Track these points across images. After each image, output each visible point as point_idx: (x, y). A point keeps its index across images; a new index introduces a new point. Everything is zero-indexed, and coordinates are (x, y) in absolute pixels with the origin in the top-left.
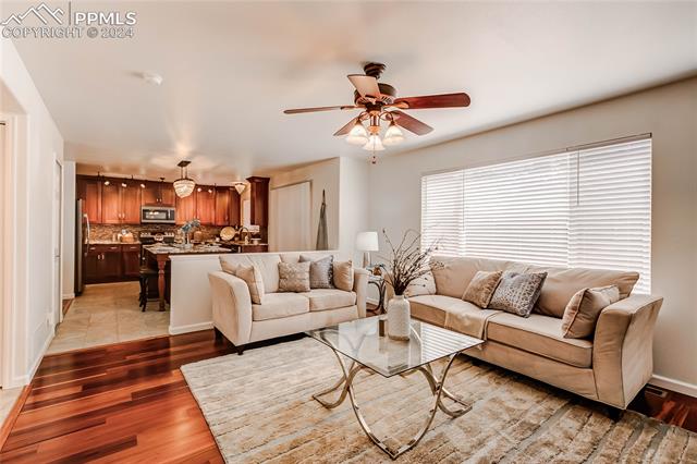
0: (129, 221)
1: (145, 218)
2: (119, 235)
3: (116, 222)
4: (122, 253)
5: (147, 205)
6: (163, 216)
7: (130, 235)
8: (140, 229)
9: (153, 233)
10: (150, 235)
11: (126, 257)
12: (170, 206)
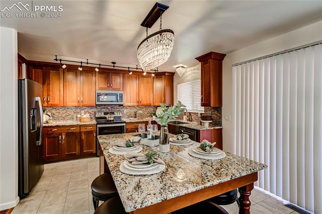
0: (86, 103)
1: (99, 101)
2: (79, 116)
3: (76, 104)
4: (80, 132)
5: (101, 89)
6: (113, 98)
7: (87, 115)
8: (95, 110)
9: (105, 114)
10: (103, 115)
11: (83, 137)
12: (119, 90)
